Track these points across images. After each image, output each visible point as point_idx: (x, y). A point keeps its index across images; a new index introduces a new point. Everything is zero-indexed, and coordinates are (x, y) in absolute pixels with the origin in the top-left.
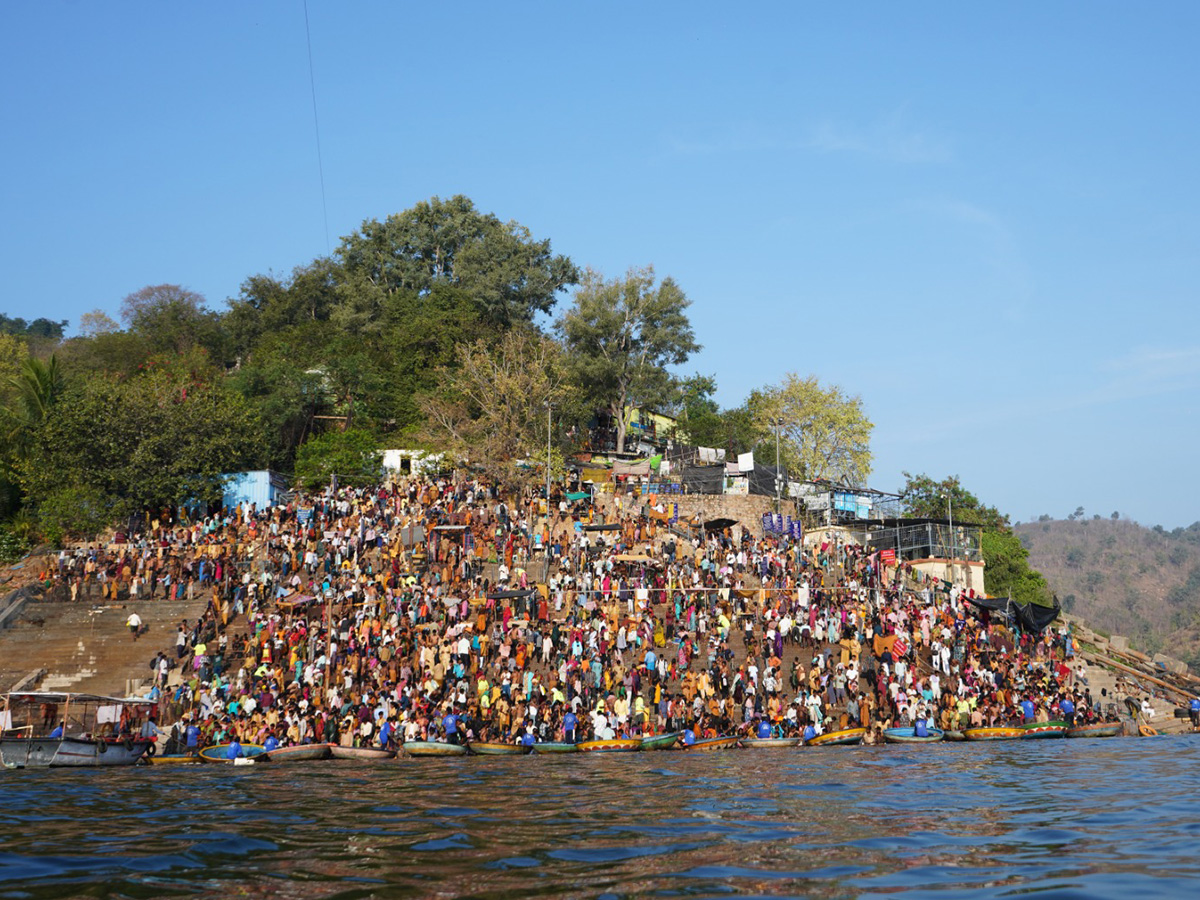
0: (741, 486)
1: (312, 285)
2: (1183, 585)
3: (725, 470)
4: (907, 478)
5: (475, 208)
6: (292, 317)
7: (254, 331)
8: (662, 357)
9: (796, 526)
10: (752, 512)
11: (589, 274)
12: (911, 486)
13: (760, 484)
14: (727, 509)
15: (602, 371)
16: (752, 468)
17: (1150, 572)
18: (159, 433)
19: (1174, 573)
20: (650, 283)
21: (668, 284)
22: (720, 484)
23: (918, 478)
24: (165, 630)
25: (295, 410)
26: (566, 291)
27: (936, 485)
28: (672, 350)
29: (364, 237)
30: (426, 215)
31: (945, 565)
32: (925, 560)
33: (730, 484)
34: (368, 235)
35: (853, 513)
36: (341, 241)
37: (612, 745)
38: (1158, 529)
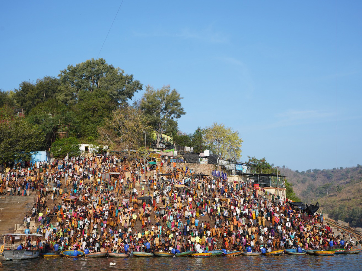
0: (205, 161)
1: (45, 86)
2: (305, 190)
3: (200, 155)
4: (249, 158)
5: (106, 63)
6: (38, 96)
7: (24, 100)
8: (172, 116)
9: (225, 175)
10: (209, 170)
11: (148, 87)
12: (250, 160)
13: (211, 160)
14: (200, 168)
15: (154, 120)
16: (209, 155)
17: (295, 185)
18: (10, 137)
19: (303, 186)
20: (168, 91)
21: (174, 92)
22: (198, 160)
23: (252, 158)
24: (22, 206)
25: (50, 130)
26: (138, 92)
27: (258, 161)
28: (176, 114)
29: (68, 71)
30: (89, 65)
31: (274, 190)
32: (268, 188)
33: (201, 160)
34: (70, 70)
35: (241, 171)
36: (60, 72)
37: (202, 255)
38: (297, 171)
